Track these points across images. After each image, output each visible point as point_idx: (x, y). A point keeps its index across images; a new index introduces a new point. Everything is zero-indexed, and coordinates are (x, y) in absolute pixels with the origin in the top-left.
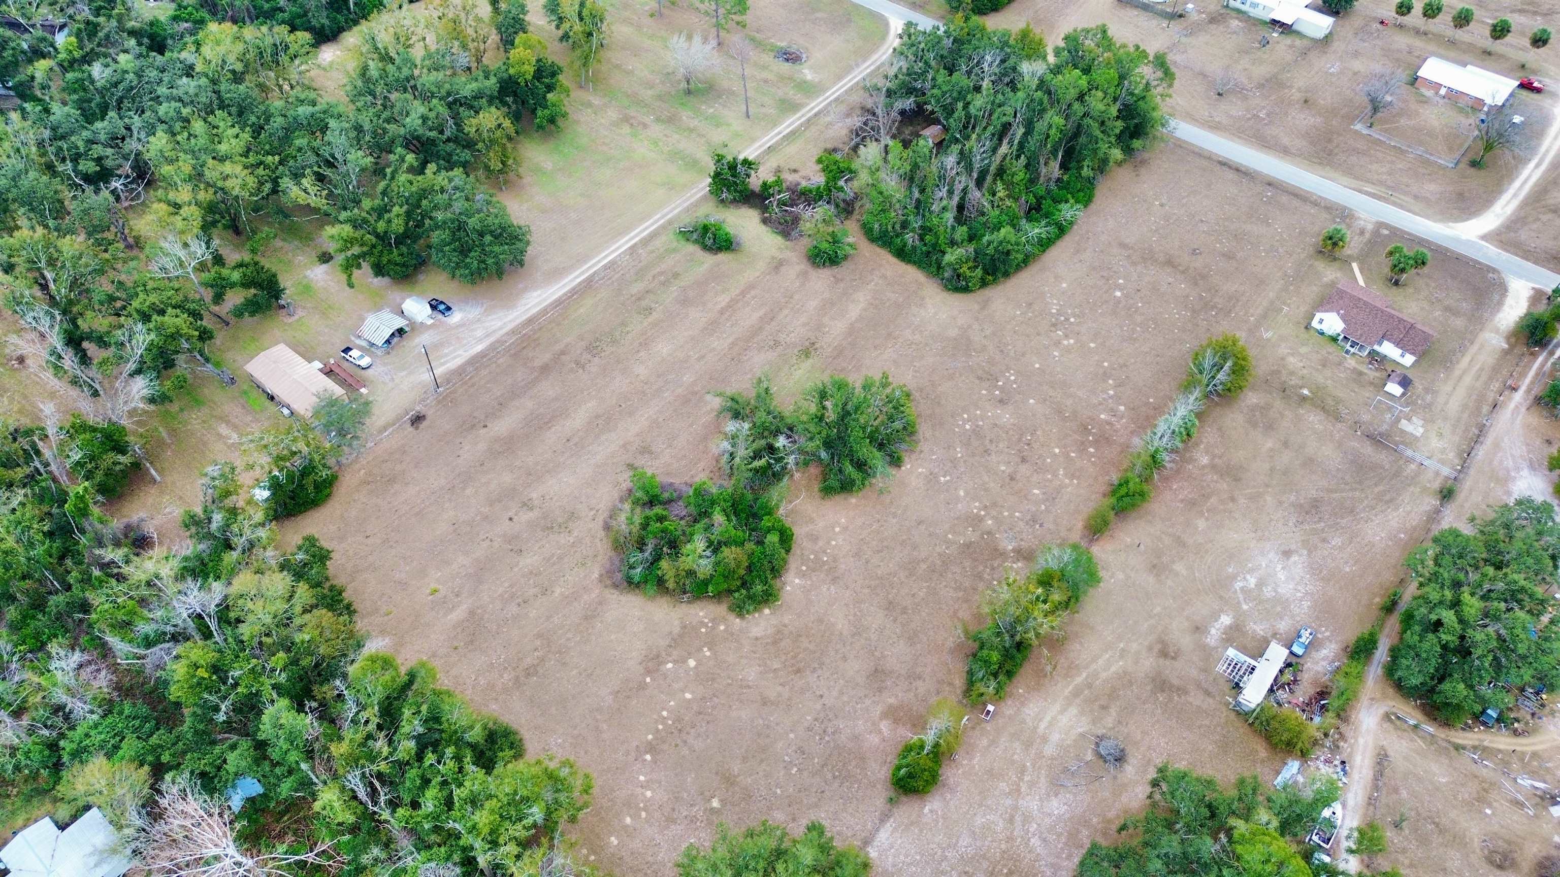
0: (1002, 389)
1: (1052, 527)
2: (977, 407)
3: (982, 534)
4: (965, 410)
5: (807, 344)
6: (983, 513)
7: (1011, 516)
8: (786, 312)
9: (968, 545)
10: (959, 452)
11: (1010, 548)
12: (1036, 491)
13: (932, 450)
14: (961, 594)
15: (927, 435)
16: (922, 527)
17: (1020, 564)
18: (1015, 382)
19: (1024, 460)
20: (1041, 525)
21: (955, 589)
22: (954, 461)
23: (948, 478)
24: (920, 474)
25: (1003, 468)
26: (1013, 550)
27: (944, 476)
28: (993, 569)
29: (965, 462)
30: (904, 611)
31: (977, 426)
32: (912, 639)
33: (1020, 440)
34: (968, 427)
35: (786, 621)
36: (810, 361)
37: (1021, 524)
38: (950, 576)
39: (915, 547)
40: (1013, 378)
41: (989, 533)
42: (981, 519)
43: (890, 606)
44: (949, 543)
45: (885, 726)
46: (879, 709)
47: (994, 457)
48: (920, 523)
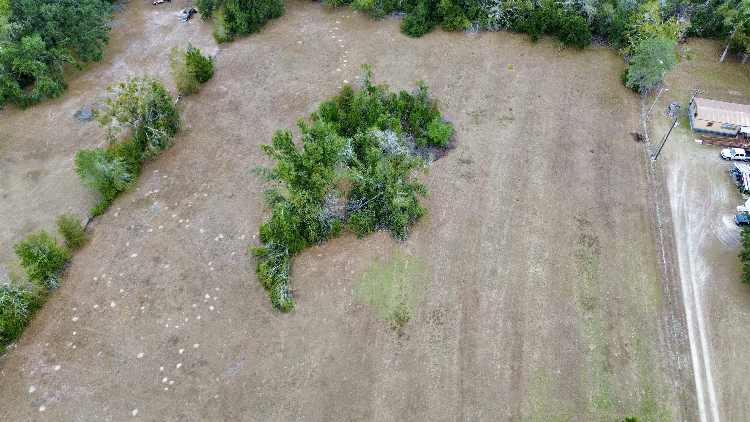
0: (177, 358)
1: (120, 230)
2: (202, 323)
3: (179, 205)
4: (213, 316)
5: (407, 332)
6: (181, 221)
7: (156, 227)
8: (455, 369)
9: (190, 193)
10: (211, 266)
11: (155, 203)
12: (134, 255)
13: (237, 260)
14: (190, 162)
15: (245, 273)
16: (229, 194)
17: (147, 194)
18: (162, 375)
19: (147, 282)
20: (129, 229)
21: (195, 163)
22: (213, 255)
23: (216, 239)
24: (242, 234)
25: (167, 266)
26: (153, 202)
27: (220, 239)
28: (168, 185)
29: (204, 258)
30: (229, 142)
31: (197, 301)
32: (219, 130)
33: (152, 302)
34: (207, 296)
35: (302, 113)
36: (391, 311)
37: (147, 225)
38: (200, 170)
39: (231, 179)
40: (165, 380)
41: (173, 208)
42: (182, 216)
43: (239, 141)
44: (206, 190)
45: (224, 89)
46: (230, 94)
47: (177, 273)
48: (232, 196)
